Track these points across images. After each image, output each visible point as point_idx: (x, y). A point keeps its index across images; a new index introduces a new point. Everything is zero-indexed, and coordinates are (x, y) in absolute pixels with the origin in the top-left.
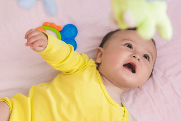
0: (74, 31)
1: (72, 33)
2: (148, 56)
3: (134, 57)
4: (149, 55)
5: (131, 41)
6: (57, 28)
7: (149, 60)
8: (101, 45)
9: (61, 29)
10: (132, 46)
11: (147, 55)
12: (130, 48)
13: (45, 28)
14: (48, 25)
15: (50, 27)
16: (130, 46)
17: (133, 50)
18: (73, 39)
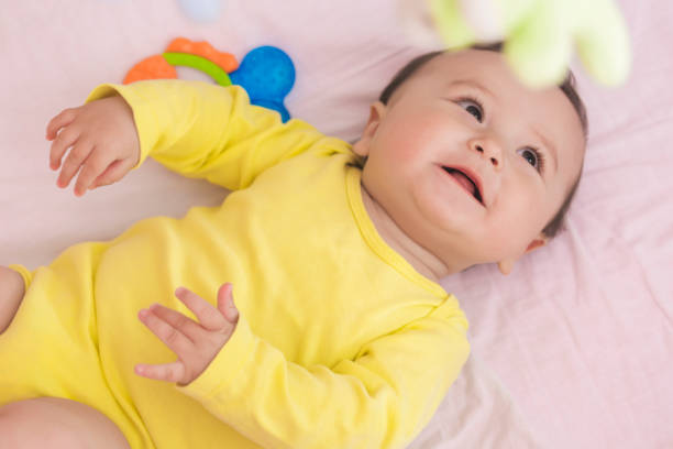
0: (281, 74)
1: (274, 81)
2: (539, 155)
3: (480, 149)
4: (543, 150)
5: (482, 88)
6: (219, 59)
7: (539, 169)
8: (386, 97)
9: (232, 66)
10: (482, 109)
11: (532, 149)
12: (475, 114)
13: (174, 58)
14: (186, 48)
15: (195, 58)
16: (476, 111)
17: (484, 125)
18: (278, 100)
